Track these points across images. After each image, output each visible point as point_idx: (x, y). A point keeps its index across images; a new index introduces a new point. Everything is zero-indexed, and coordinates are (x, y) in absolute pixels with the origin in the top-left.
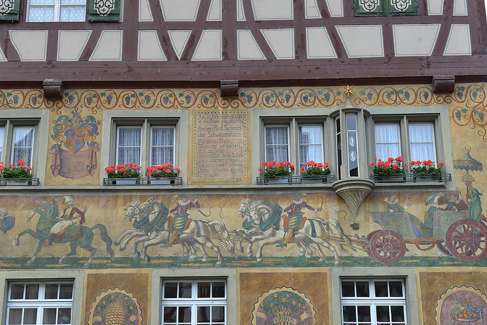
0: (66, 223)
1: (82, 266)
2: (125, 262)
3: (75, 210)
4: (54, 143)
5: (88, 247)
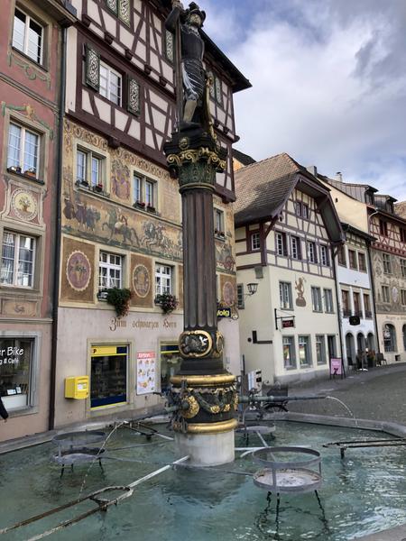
0: (121, 223)
1: (128, 249)
2: (143, 250)
3: (123, 217)
4: (112, 174)
5: (130, 239)
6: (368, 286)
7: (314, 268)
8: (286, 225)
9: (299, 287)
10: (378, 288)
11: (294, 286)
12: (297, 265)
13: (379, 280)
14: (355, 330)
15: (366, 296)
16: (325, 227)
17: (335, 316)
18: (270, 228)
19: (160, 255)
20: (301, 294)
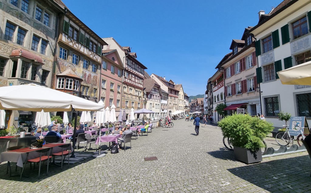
6: (167, 103)
7: (156, 101)
8: (152, 93)
9: (153, 104)
10: (169, 104)
11: (152, 104)
12: (153, 100)
13: (169, 102)
14: (163, 112)
15: (166, 105)
16: (159, 92)
17: (159, 109)
18: (149, 94)
19: (132, 101)
20: (153, 105)
